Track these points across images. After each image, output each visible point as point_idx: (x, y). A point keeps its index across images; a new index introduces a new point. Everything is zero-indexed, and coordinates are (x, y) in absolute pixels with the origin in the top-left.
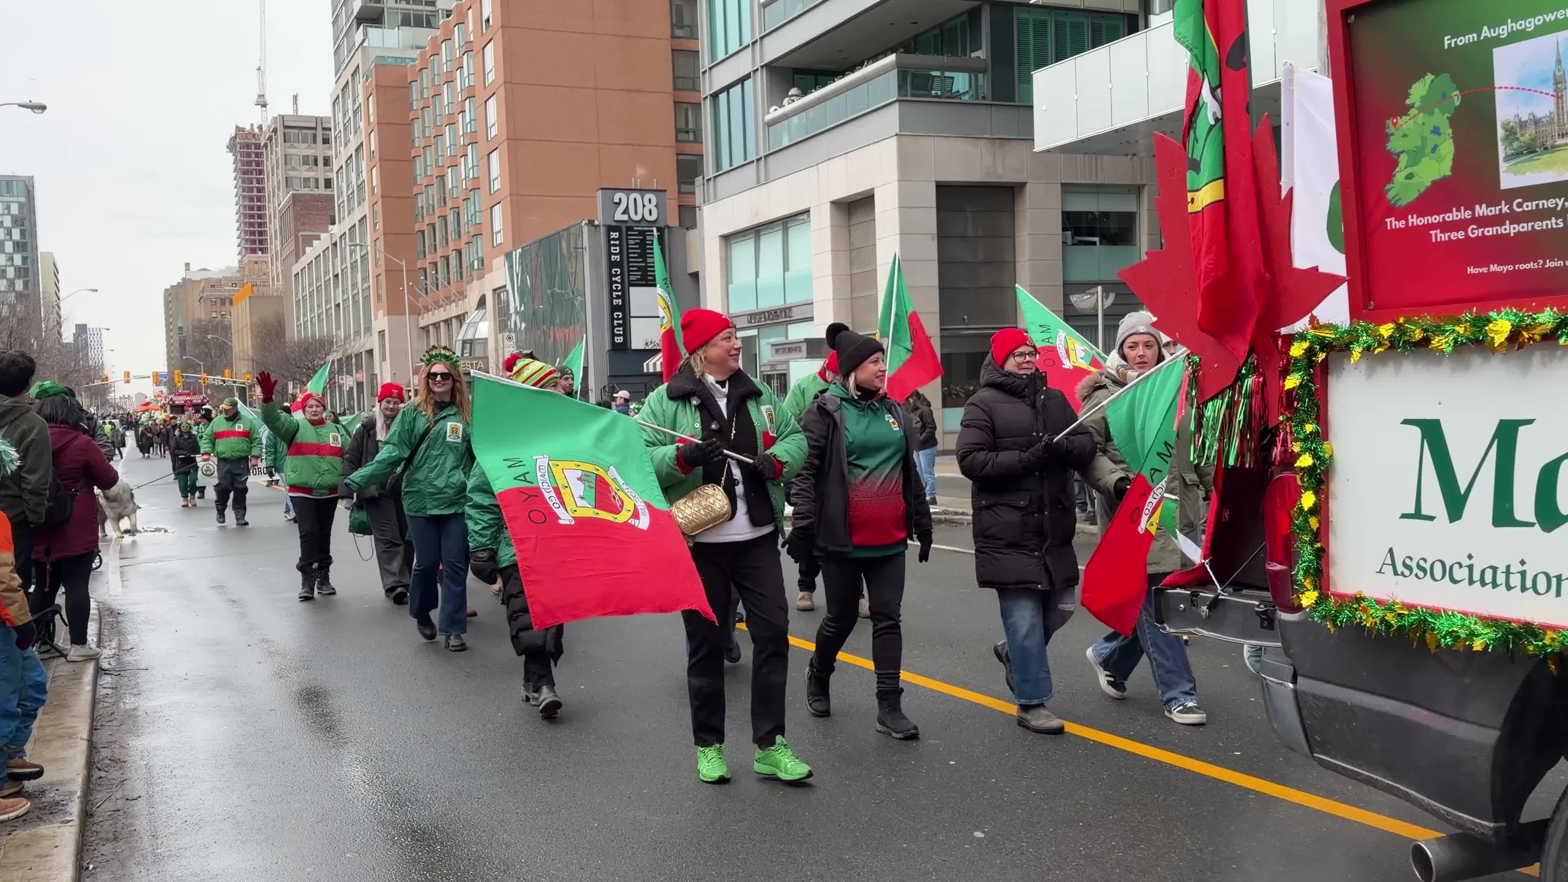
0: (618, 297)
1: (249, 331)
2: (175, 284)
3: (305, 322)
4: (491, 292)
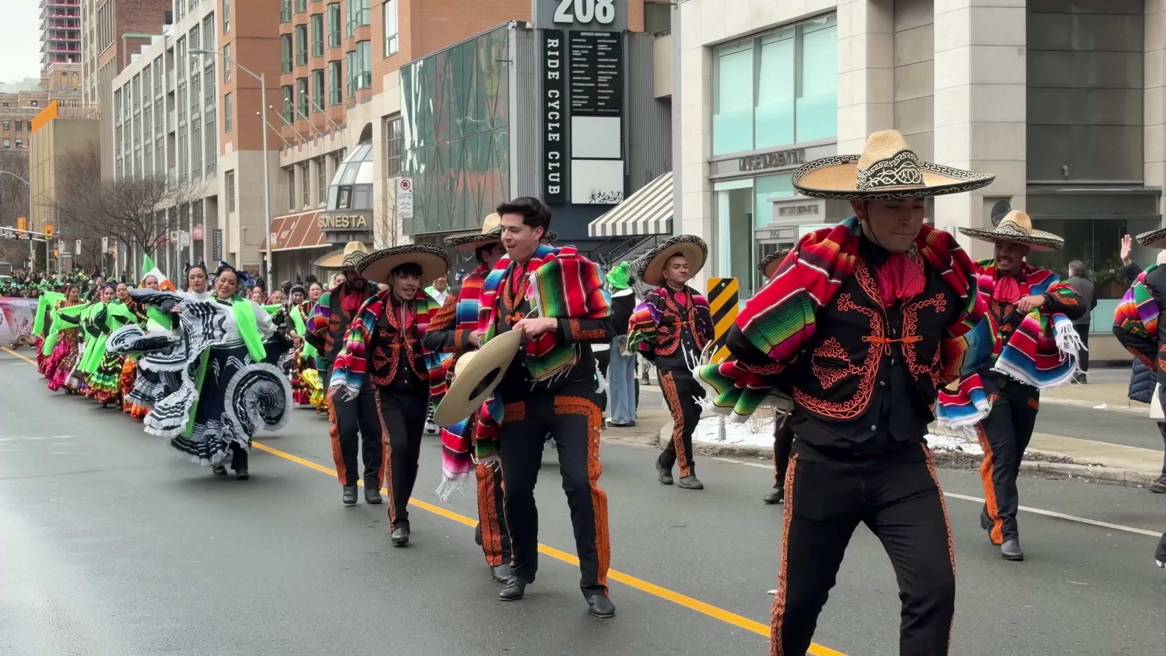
0: (555, 130)
1: (52, 167)
3: (127, 157)
4: (380, 120)
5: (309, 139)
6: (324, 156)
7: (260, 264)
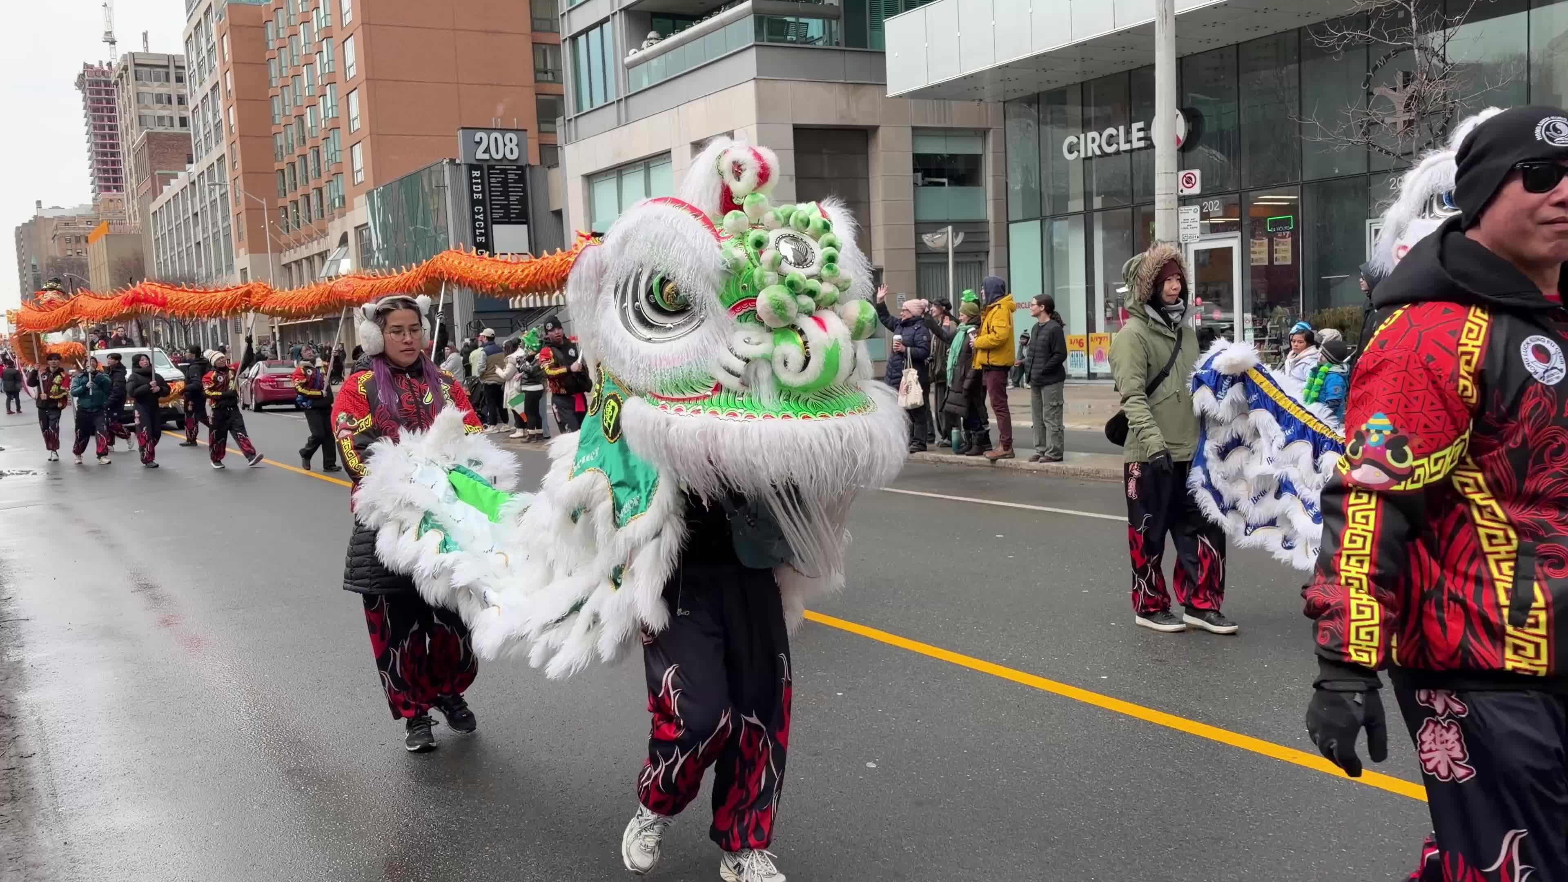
0: (481, 235)
1: (107, 269)
2: (27, 221)
3: (165, 261)
4: (353, 230)
5: (301, 244)
6: (313, 256)
7: (270, 334)
